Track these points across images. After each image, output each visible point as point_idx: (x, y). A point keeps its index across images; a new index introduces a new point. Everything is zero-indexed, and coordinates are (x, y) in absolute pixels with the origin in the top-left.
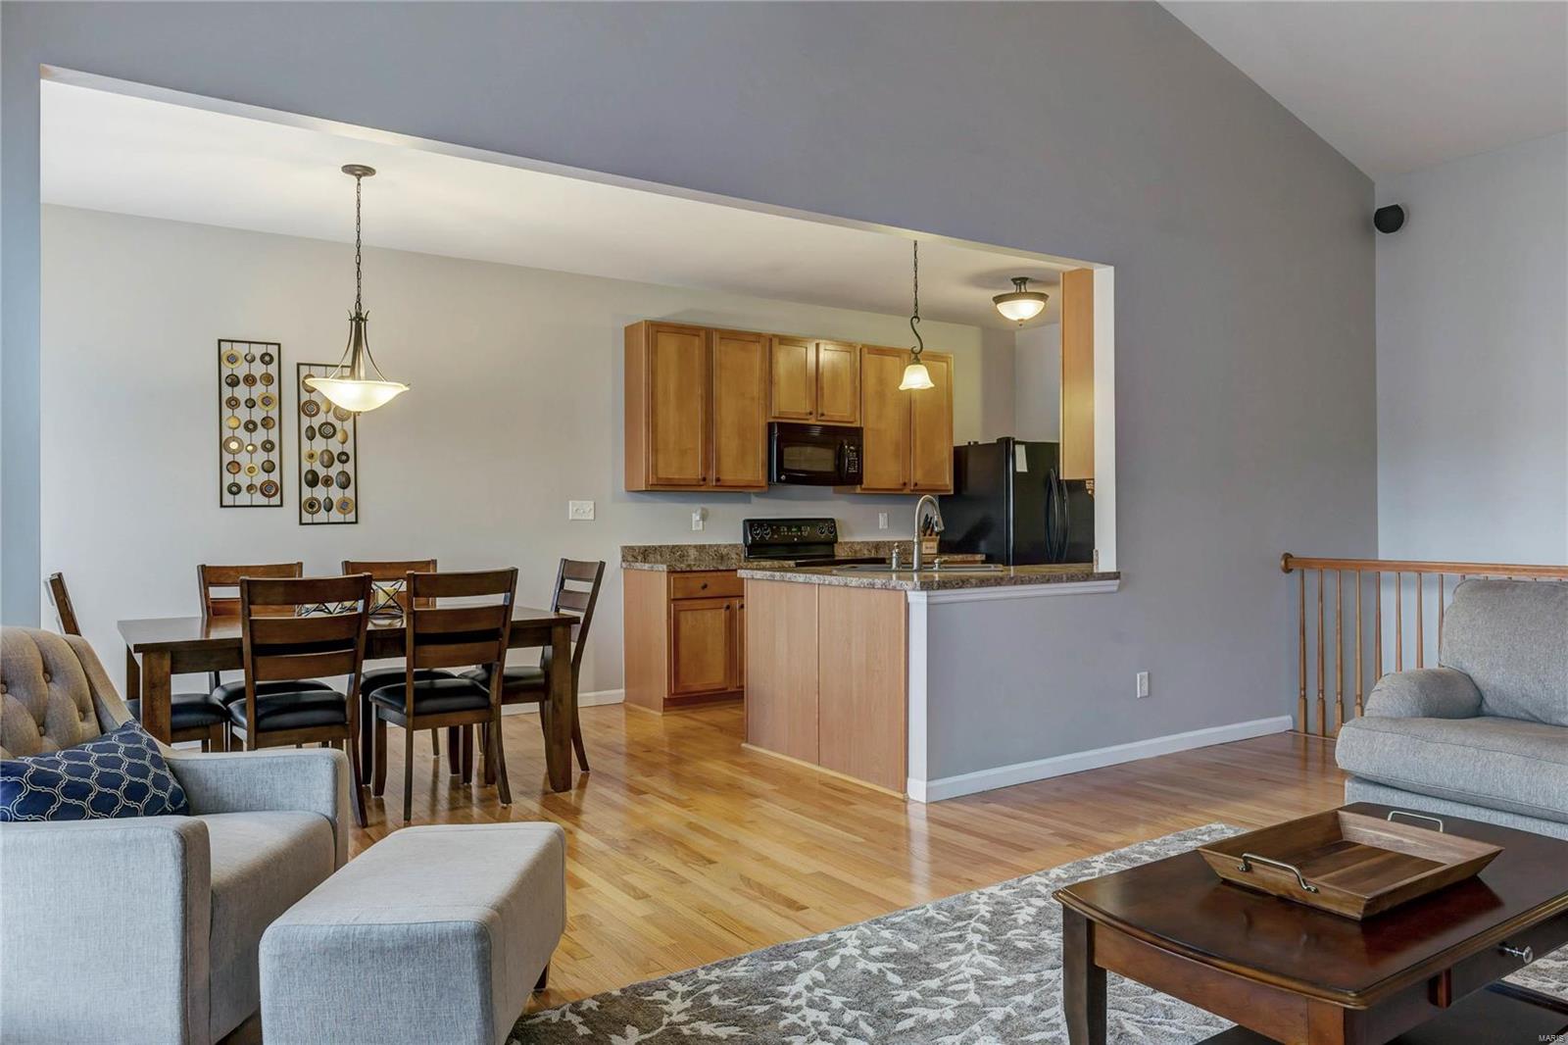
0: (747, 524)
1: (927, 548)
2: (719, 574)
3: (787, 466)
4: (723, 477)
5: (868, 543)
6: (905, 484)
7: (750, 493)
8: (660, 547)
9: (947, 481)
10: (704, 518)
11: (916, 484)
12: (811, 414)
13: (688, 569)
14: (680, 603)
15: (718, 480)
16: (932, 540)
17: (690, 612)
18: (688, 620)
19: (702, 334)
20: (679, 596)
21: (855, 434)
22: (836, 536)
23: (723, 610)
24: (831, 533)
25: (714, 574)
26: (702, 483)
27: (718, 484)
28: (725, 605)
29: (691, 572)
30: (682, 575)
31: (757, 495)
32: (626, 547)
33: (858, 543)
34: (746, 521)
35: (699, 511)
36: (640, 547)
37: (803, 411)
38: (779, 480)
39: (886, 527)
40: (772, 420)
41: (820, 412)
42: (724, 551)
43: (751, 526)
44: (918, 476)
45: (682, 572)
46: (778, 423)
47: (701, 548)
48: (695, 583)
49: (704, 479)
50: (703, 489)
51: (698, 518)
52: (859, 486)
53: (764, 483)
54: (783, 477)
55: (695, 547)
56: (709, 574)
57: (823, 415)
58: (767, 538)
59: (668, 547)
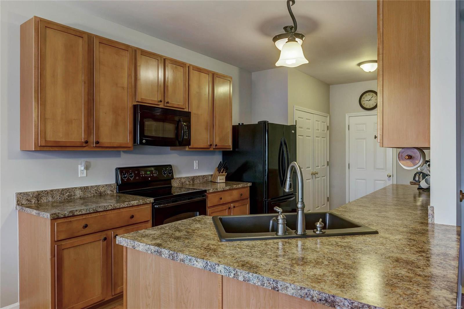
0: (119, 171)
1: (220, 179)
2: (98, 214)
3: (146, 133)
4: (101, 141)
5: (188, 177)
6: (211, 145)
7: (120, 151)
8: (52, 191)
9: (229, 143)
10: (87, 168)
11: (216, 145)
12: (161, 101)
13: (71, 215)
14: (63, 243)
15: (97, 143)
16: (223, 175)
17: (72, 249)
18: (69, 256)
19: (86, 37)
20: (62, 237)
21: (187, 115)
22: (173, 176)
23: (101, 241)
24: (170, 173)
25: (94, 215)
26: (84, 145)
27: (98, 145)
28: (103, 238)
29: (74, 216)
30: (66, 220)
31: (125, 152)
32: (21, 193)
33: (184, 178)
34: (117, 169)
35: (83, 164)
36: (34, 193)
37: (156, 99)
38: (141, 143)
39: (197, 168)
40: (136, 103)
41: (166, 101)
42: (102, 190)
43: (121, 172)
44: (217, 141)
45: (65, 217)
46: (140, 105)
47: (85, 189)
48: (77, 225)
49: (86, 142)
50: (85, 149)
51: (83, 168)
52: (187, 147)
53: (130, 144)
54: (144, 141)
55: (81, 188)
56: (90, 216)
57: (168, 103)
58: (132, 179)
59: (58, 190)
